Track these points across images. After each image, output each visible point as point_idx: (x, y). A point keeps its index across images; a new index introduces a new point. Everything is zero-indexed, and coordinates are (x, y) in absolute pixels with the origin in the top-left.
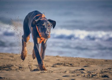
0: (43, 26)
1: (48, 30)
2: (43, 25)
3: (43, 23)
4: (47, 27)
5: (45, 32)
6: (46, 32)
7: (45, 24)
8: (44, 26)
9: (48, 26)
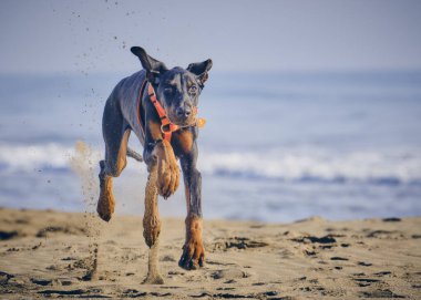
0: (171, 86)
1: (186, 97)
2: (173, 82)
3: (172, 78)
4: (185, 90)
5: (178, 105)
6: (182, 105)
7: (176, 81)
8: (175, 87)
9: (188, 87)
